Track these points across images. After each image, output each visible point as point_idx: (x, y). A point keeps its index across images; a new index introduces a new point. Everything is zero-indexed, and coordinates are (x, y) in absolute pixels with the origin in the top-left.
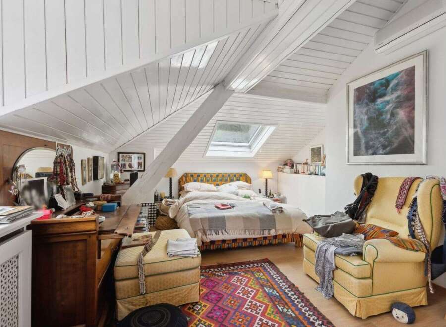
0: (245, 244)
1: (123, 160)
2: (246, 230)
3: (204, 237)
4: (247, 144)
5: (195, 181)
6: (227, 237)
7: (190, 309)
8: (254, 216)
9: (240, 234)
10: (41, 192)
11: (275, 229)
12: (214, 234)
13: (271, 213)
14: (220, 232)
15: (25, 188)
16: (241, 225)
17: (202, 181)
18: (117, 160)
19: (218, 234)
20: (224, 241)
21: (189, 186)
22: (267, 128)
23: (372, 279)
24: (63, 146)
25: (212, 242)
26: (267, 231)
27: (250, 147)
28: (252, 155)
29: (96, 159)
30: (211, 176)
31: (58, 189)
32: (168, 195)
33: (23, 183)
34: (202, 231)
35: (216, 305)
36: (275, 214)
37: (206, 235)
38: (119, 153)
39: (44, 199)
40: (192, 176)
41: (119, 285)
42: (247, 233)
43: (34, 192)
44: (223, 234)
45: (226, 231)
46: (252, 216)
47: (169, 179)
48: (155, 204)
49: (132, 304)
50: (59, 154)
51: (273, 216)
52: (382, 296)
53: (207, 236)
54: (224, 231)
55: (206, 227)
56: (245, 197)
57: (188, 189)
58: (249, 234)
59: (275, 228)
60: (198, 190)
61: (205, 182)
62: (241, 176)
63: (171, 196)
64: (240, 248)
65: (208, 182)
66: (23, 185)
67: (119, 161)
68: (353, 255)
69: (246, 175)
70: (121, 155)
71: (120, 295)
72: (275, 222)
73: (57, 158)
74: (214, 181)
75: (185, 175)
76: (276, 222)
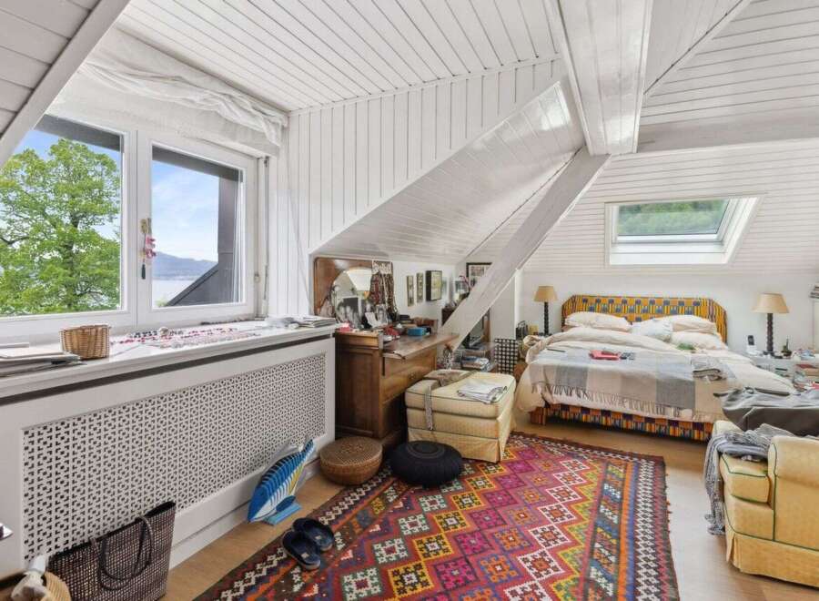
0: (627, 424)
1: (473, 274)
2: (624, 398)
3: (548, 396)
4: (714, 237)
5: (591, 310)
6: (586, 403)
7: (482, 466)
8: (647, 377)
9: (612, 403)
10: (355, 309)
11: (693, 411)
12: (564, 393)
13: (690, 378)
14: (574, 392)
15: (340, 305)
16: (616, 388)
17: (605, 311)
18: (464, 274)
19: (571, 395)
20: (586, 410)
21: (573, 318)
22: (744, 200)
23: (774, 509)
24: (379, 263)
25: (565, 407)
26: (673, 410)
27: (721, 242)
28: (724, 260)
29: (429, 274)
30: (625, 302)
31: (372, 308)
32: (542, 330)
33: (338, 300)
34: (544, 385)
35: (514, 474)
36: (697, 381)
37: (551, 393)
38: (468, 264)
39: (358, 316)
40: (585, 301)
41: (410, 412)
42: (627, 404)
43: (348, 309)
44: (579, 396)
45: (584, 393)
46: (644, 377)
47: (543, 304)
48: (516, 342)
49: (421, 435)
50: (375, 273)
51: (693, 384)
52: (798, 549)
53: (554, 395)
54: (582, 393)
55: (552, 381)
56: (682, 347)
57: (571, 323)
58: (631, 407)
59: (693, 408)
60: (591, 325)
61: (612, 313)
62: (697, 304)
63: (546, 333)
64: (616, 429)
65: (618, 312)
66: (338, 302)
67: (468, 276)
68: (747, 460)
69: (711, 302)
70: (470, 266)
71: (410, 423)
72: (694, 396)
73: (373, 276)
74: (632, 311)
75: (573, 300)
76: (697, 396)
